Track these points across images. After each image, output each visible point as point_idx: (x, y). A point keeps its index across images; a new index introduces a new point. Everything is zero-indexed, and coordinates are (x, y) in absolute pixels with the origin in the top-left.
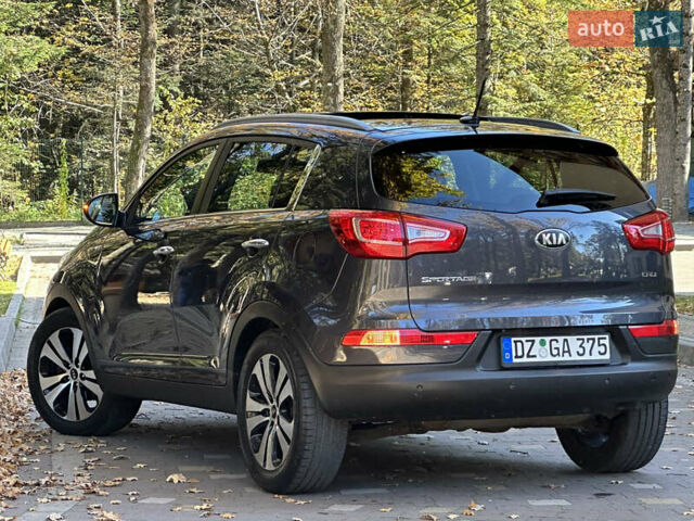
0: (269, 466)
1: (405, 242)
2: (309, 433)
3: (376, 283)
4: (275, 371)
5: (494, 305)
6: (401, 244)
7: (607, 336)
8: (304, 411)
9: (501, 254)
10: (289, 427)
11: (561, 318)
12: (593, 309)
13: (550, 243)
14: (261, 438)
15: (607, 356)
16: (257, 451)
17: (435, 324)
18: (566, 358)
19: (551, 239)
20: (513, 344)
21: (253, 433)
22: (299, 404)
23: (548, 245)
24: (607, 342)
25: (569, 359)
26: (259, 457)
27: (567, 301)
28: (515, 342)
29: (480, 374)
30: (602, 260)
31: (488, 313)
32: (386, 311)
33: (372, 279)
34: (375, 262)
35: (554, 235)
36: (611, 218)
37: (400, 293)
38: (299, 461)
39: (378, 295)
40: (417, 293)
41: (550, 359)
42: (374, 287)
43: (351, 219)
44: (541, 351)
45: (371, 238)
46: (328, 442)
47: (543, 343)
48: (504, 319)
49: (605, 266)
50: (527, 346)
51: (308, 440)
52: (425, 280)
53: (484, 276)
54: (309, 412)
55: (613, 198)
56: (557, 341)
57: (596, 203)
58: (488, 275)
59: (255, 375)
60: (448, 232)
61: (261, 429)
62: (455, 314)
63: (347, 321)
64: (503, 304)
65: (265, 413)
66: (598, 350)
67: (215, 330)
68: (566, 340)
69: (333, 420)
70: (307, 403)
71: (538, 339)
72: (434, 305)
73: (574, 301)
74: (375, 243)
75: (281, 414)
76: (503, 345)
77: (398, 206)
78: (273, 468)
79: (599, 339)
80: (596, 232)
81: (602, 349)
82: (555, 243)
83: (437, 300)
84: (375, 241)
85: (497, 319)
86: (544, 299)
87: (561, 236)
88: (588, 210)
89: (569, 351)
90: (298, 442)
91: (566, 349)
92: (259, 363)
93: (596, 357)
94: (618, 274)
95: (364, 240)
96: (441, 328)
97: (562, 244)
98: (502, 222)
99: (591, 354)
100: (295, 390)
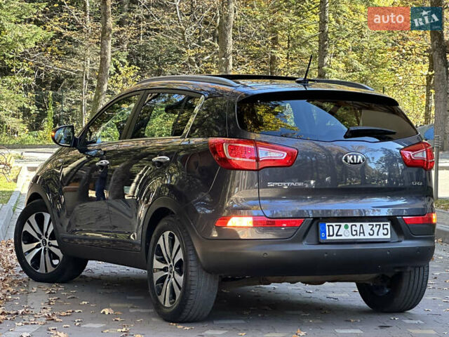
0: (167, 304)
1: (258, 159)
2: (193, 283)
3: (238, 186)
4: (172, 242)
5: (315, 201)
6: (255, 161)
7: (389, 223)
8: (190, 269)
9: (321, 168)
10: (180, 279)
11: (360, 210)
12: (381, 205)
13: (352, 162)
14: (162, 286)
15: (389, 236)
16: (160, 294)
17: (277, 213)
18: (362, 237)
19: (353, 159)
20: (327, 227)
21: (157, 282)
22: (187, 264)
23: (350, 163)
24: (388, 227)
25: (364, 237)
26: (161, 298)
27: (364, 200)
28: (329, 226)
29: (305, 247)
30: (387, 174)
31: (312, 207)
32: (244, 204)
33: (236, 183)
34: (238, 172)
35: (355, 157)
36: (394, 146)
37: (253, 193)
38: (186, 301)
39: (239, 193)
40: (264, 193)
41: (351, 237)
42: (237, 189)
43: (222, 144)
44: (345, 232)
45: (236, 156)
46: (205, 289)
47: (346, 227)
48: (323, 211)
49: (389, 177)
50: (336, 228)
51: (192, 287)
52: (270, 184)
53: (309, 183)
54: (194, 269)
55: (394, 133)
56: (356, 226)
57: (383, 136)
58: (312, 182)
59: (159, 245)
60: (286, 154)
61: (162, 280)
62: (291, 207)
63: (219, 210)
64: (322, 201)
65: (165, 269)
66: (382, 232)
67: (134, 215)
68: (361, 225)
69: (209, 275)
70: (192, 263)
71: (343, 225)
72: (276, 201)
73: (368, 199)
74: (237, 160)
75: (176, 270)
76: (320, 229)
77: (254, 136)
78: (170, 306)
79: (383, 225)
80: (384, 155)
81: (385, 232)
82: (355, 161)
83: (279, 198)
84: (238, 159)
85: (317, 211)
86: (349, 198)
87: (360, 157)
88: (378, 140)
89: (363, 233)
90: (186, 289)
91: (362, 231)
92: (162, 237)
93: (381, 236)
94: (397, 183)
95: (230, 158)
96: (281, 216)
97: (360, 163)
98: (322, 147)
99: (378, 235)
100: (185, 255)
